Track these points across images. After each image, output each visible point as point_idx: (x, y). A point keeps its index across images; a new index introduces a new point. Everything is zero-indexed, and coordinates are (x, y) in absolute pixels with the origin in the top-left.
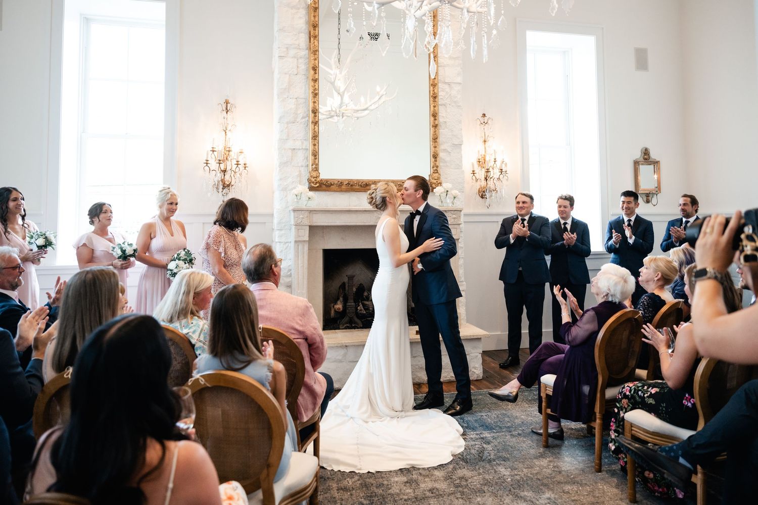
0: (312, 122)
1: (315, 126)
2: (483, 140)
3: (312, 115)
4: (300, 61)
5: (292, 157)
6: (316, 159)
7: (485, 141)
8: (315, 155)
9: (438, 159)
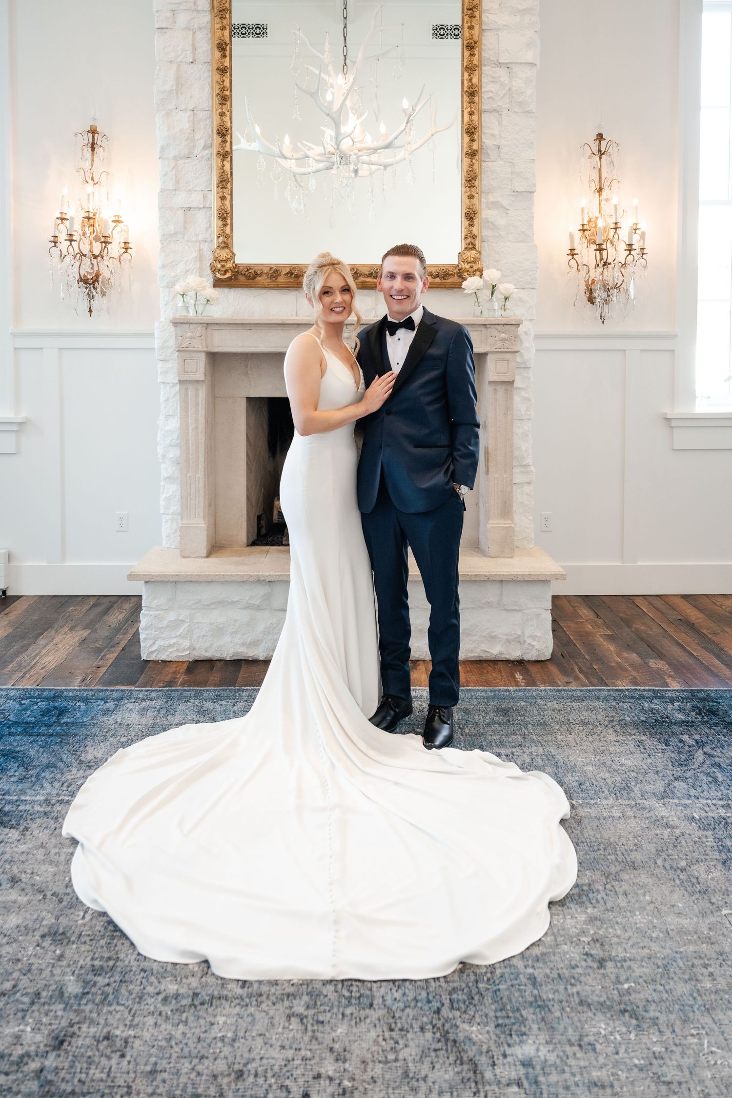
0: (218, 153)
1: (223, 160)
2: (594, 186)
3: (217, 140)
4: (199, 35)
5: (185, 222)
6: (225, 225)
7: (600, 190)
8: (225, 216)
9: (476, 221)
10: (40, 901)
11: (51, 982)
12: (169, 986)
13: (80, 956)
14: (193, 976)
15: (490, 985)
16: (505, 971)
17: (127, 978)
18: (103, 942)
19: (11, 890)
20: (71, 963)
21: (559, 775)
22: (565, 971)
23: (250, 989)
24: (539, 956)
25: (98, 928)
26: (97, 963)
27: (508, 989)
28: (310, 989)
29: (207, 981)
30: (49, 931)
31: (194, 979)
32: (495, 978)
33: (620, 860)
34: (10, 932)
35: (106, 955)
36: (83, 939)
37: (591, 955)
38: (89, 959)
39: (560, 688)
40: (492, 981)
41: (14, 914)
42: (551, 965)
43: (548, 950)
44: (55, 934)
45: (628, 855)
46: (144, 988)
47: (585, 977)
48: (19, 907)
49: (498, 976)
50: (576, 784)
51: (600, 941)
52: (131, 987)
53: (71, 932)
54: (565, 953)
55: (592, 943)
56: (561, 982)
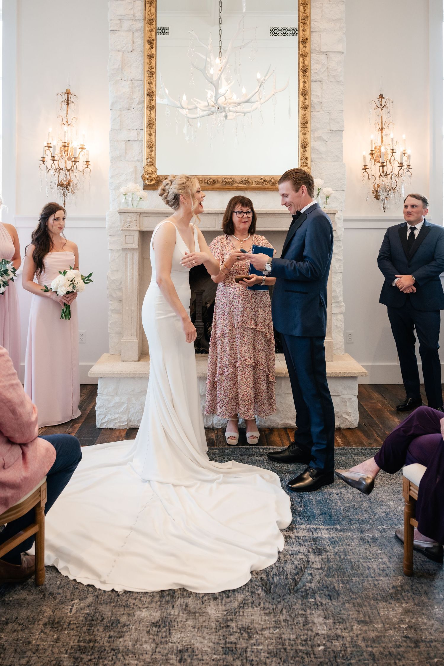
2: (378, 126)
4: (136, 34)
7: (382, 129)
8: (151, 146)
9: (307, 149)
10: (41, 599)
11: (52, 659)
12: (131, 661)
13: (70, 639)
14: (146, 653)
15: (345, 660)
16: (353, 649)
17: (102, 655)
18: (85, 629)
19: (22, 591)
20: (65, 644)
21: (373, 508)
22: (393, 649)
23: (185, 663)
24: (375, 638)
25: (81, 618)
26: (82, 644)
27: (356, 663)
28: (225, 663)
29: (156, 657)
30: (49, 621)
31: (147, 656)
32: (347, 655)
33: (419, 568)
34: (22, 621)
35: (88, 638)
36: (72, 627)
37: (409, 638)
38: (76, 641)
39: (366, 447)
40: (345, 657)
41: (25, 608)
42: (383, 645)
43: (380, 634)
44: (52, 624)
45: (425, 565)
46: (115, 663)
47: (407, 654)
48: (28, 604)
49: (349, 653)
50: (384, 514)
51: (414, 627)
52: (106, 662)
53: (63, 621)
54: (392, 636)
55: (408, 629)
56: (391, 658)
